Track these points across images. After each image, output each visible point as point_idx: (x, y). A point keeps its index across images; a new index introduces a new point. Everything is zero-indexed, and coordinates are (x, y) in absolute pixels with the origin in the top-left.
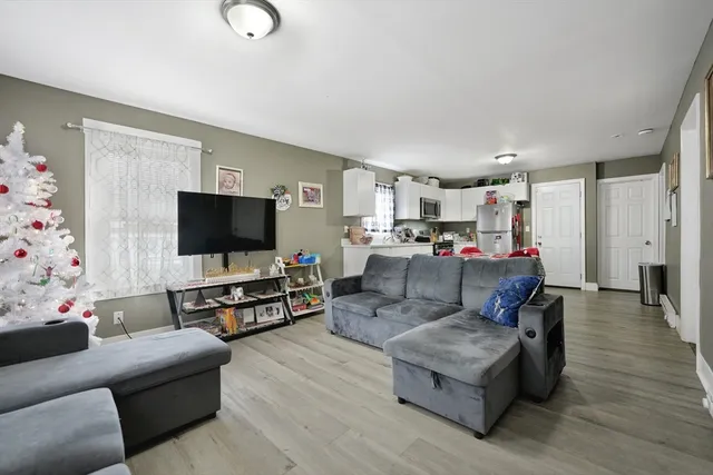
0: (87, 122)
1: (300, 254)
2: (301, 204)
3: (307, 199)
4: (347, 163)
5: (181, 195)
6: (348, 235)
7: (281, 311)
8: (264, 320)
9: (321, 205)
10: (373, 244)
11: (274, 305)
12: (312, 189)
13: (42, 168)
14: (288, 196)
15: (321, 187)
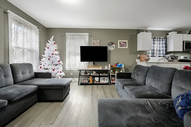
0: (66, 34)
1: (118, 64)
2: (119, 47)
3: (121, 46)
4: (139, 31)
5: (81, 47)
6: (139, 58)
7: (108, 80)
8: (102, 81)
9: (127, 47)
10: (150, 61)
11: (106, 78)
12: (123, 42)
13: (55, 44)
14: (114, 45)
15: (127, 41)
